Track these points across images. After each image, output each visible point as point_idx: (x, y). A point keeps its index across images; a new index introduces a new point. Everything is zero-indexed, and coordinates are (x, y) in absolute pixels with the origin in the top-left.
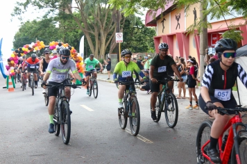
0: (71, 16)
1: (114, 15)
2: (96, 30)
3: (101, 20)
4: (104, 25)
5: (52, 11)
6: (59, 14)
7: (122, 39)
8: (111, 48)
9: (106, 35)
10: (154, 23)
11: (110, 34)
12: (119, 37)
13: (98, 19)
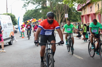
0: (46, 7)
1: (64, 7)
2: (57, 13)
3: (58, 9)
4: (60, 11)
5: (39, 5)
6: (42, 7)
7: (68, 16)
8: (63, 20)
9: (61, 15)
10: (81, 10)
11: (62, 15)
12: (66, 16)
13: (58, 8)
